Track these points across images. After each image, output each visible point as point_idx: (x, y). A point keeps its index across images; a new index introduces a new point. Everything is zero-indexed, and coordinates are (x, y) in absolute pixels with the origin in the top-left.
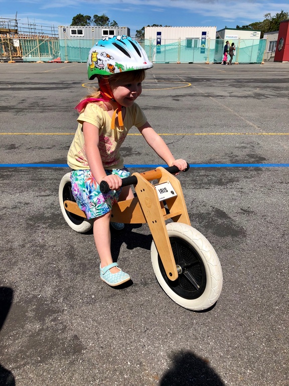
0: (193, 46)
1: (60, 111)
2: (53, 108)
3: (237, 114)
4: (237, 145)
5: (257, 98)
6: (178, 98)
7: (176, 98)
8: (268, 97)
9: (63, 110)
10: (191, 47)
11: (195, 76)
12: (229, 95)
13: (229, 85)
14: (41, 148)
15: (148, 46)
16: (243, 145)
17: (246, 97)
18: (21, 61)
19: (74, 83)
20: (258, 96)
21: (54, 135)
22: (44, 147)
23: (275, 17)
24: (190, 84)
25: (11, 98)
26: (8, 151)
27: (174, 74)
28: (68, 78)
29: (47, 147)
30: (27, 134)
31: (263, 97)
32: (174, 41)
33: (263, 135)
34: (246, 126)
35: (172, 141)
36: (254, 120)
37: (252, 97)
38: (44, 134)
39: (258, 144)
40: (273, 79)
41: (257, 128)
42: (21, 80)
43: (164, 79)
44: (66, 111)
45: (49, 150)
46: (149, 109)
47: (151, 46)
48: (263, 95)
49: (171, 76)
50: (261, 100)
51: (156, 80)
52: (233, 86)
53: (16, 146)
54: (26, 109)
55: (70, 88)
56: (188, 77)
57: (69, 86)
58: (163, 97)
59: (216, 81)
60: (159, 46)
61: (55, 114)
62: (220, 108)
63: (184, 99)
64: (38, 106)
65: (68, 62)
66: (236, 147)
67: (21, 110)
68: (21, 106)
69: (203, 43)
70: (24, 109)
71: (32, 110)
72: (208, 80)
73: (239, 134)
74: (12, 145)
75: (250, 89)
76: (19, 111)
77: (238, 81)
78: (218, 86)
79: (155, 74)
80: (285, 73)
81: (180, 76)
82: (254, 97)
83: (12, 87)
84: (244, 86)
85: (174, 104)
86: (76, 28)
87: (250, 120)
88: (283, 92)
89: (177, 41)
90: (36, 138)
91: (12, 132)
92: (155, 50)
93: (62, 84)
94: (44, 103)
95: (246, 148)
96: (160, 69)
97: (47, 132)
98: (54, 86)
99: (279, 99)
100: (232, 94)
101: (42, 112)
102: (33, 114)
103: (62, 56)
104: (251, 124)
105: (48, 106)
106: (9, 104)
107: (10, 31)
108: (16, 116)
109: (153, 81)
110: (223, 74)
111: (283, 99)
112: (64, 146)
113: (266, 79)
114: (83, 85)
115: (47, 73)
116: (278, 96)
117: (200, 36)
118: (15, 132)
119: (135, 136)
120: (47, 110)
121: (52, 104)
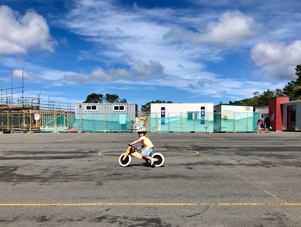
0: (193, 118)
1: (83, 180)
2: (76, 177)
3: (252, 183)
4: (264, 216)
5: (266, 167)
6: (191, 167)
7: (189, 166)
8: (275, 166)
9: (86, 179)
10: (192, 119)
11: (200, 145)
12: (237, 163)
13: (235, 153)
14: (72, 220)
15: (154, 118)
16: (269, 216)
17: (254, 165)
18: (39, 131)
19: (91, 152)
20: (265, 164)
21: (81, 206)
22: (74, 219)
23: (263, 95)
24: (198, 153)
25: (35, 167)
26: (40, 223)
27: (179, 143)
28: (85, 147)
29: (77, 218)
30: (55, 205)
31: (271, 166)
32: (176, 115)
33: (286, 206)
34: (265, 196)
35: (198, 212)
36: (271, 190)
37: (260, 165)
38: (72, 204)
39: (284, 215)
40: (274, 148)
41: (277, 198)
42: (41, 149)
43: (172, 147)
44: (89, 180)
45: (79, 222)
46: (167, 177)
47: (156, 119)
48: (271, 163)
49: (178, 145)
50: (271, 168)
51: (165, 149)
52: (239, 154)
53: (47, 218)
54: (51, 178)
55: (87, 156)
56: (193, 146)
57: (86, 155)
58: (176, 165)
59: (221, 149)
60: (163, 119)
61: (78, 183)
62: (233, 176)
63: (196, 167)
64: (61, 175)
65: (82, 132)
66: (264, 219)
67: (45, 179)
68: (45, 175)
69: (203, 115)
70: (48, 178)
71: (57, 180)
72: (213, 148)
73: (262, 204)
74: (43, 217)
75: (256, 157)
76: (44, 180)
77: (242, 149)
78: (225, 155)
79: (163, 143)
80: (282, 141)
81: (186, 144)
82: (262, 166)
83: (34, 156)
84: (249, 154)
85: (189, 173)
86: (91, 105)
87: (267, 190)
88: (288, 160)
89: (179, 114)
90: (65, 209)
91: (41, 203)
92: (160, 122)
93: (79, 152)
94: (66, 172)
95: (273, 220)
96: (165, 138)
97: (74, 203)
98: (72, 155)
99: (287, 167)
100: (240, 162)
101: (66, 181)
102: (58, 184)
103: (76, 127)
104: (270, 193)
105: (71, 176)
106: (33, 174)
107: (33, 108)
108: (42, 186)
109: (162, 149)
110: (226, 143)
111: (291, 167)
112: (94, 218)
113: (267, 147)
114: (99, 154)
115: (64, 142)
116: (285, 165)
117: (200, 110)
118: (44, 203)
119: (160, 206)
120: (70, 180)
121: (74, 173)
